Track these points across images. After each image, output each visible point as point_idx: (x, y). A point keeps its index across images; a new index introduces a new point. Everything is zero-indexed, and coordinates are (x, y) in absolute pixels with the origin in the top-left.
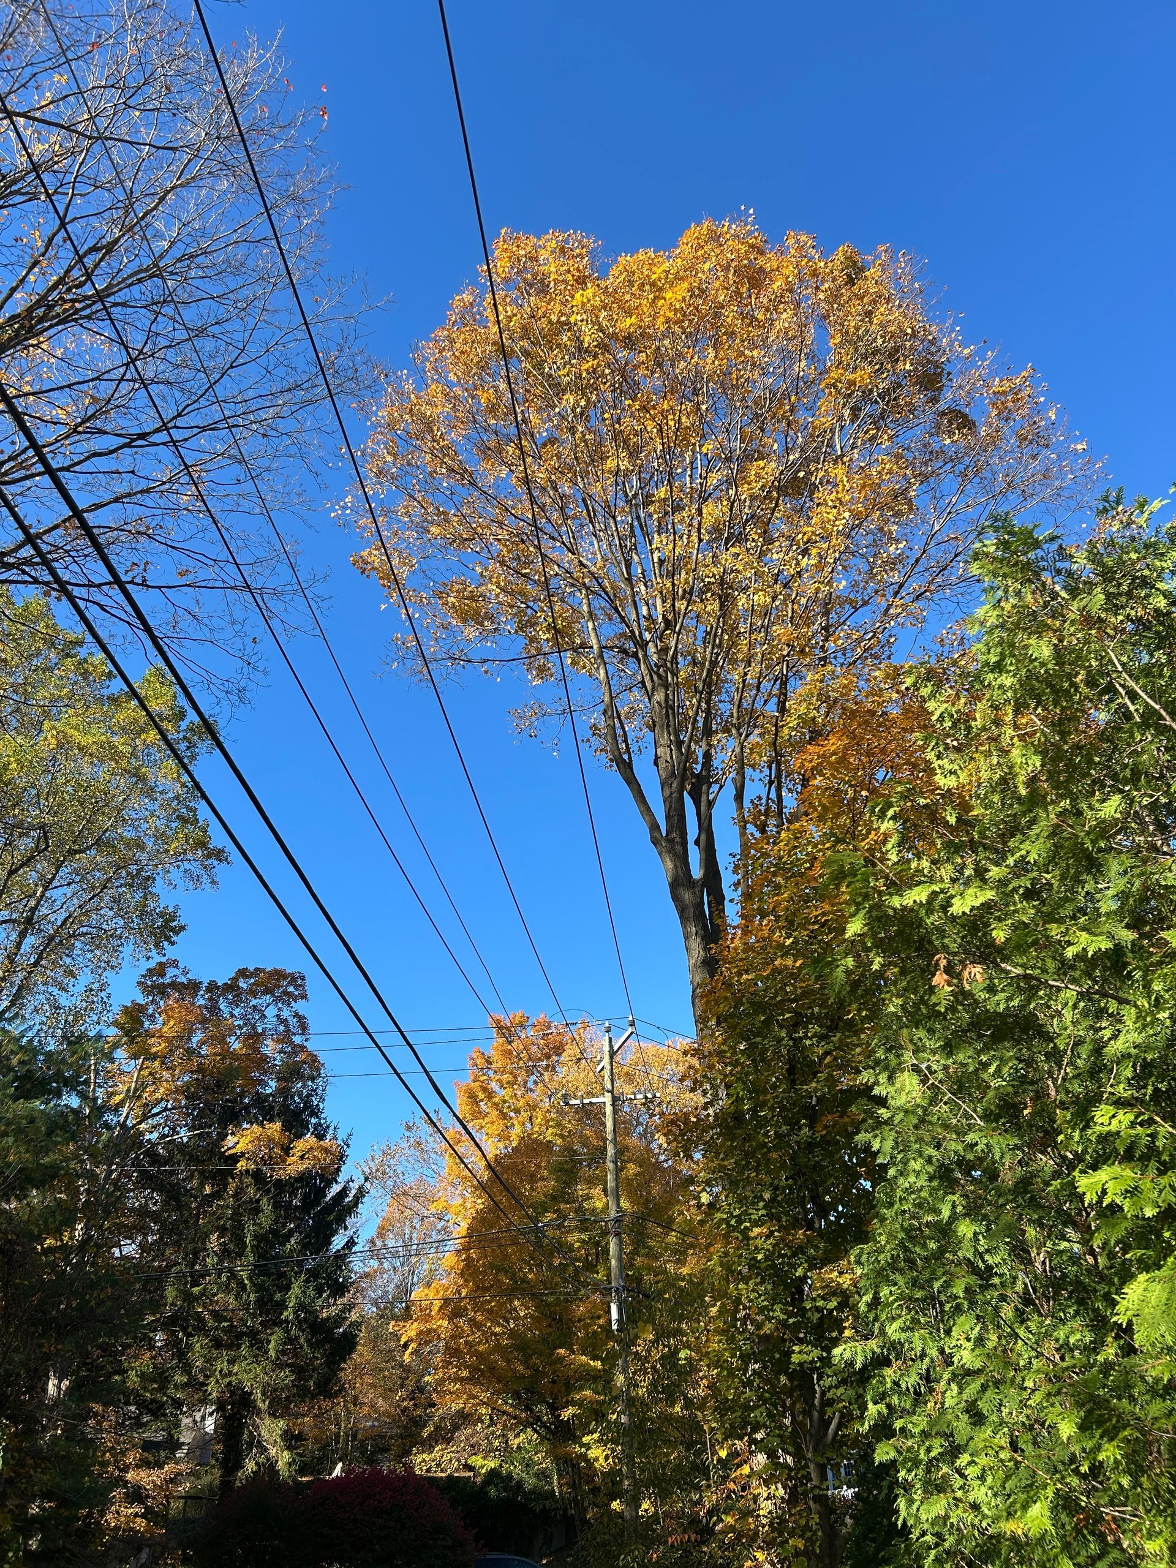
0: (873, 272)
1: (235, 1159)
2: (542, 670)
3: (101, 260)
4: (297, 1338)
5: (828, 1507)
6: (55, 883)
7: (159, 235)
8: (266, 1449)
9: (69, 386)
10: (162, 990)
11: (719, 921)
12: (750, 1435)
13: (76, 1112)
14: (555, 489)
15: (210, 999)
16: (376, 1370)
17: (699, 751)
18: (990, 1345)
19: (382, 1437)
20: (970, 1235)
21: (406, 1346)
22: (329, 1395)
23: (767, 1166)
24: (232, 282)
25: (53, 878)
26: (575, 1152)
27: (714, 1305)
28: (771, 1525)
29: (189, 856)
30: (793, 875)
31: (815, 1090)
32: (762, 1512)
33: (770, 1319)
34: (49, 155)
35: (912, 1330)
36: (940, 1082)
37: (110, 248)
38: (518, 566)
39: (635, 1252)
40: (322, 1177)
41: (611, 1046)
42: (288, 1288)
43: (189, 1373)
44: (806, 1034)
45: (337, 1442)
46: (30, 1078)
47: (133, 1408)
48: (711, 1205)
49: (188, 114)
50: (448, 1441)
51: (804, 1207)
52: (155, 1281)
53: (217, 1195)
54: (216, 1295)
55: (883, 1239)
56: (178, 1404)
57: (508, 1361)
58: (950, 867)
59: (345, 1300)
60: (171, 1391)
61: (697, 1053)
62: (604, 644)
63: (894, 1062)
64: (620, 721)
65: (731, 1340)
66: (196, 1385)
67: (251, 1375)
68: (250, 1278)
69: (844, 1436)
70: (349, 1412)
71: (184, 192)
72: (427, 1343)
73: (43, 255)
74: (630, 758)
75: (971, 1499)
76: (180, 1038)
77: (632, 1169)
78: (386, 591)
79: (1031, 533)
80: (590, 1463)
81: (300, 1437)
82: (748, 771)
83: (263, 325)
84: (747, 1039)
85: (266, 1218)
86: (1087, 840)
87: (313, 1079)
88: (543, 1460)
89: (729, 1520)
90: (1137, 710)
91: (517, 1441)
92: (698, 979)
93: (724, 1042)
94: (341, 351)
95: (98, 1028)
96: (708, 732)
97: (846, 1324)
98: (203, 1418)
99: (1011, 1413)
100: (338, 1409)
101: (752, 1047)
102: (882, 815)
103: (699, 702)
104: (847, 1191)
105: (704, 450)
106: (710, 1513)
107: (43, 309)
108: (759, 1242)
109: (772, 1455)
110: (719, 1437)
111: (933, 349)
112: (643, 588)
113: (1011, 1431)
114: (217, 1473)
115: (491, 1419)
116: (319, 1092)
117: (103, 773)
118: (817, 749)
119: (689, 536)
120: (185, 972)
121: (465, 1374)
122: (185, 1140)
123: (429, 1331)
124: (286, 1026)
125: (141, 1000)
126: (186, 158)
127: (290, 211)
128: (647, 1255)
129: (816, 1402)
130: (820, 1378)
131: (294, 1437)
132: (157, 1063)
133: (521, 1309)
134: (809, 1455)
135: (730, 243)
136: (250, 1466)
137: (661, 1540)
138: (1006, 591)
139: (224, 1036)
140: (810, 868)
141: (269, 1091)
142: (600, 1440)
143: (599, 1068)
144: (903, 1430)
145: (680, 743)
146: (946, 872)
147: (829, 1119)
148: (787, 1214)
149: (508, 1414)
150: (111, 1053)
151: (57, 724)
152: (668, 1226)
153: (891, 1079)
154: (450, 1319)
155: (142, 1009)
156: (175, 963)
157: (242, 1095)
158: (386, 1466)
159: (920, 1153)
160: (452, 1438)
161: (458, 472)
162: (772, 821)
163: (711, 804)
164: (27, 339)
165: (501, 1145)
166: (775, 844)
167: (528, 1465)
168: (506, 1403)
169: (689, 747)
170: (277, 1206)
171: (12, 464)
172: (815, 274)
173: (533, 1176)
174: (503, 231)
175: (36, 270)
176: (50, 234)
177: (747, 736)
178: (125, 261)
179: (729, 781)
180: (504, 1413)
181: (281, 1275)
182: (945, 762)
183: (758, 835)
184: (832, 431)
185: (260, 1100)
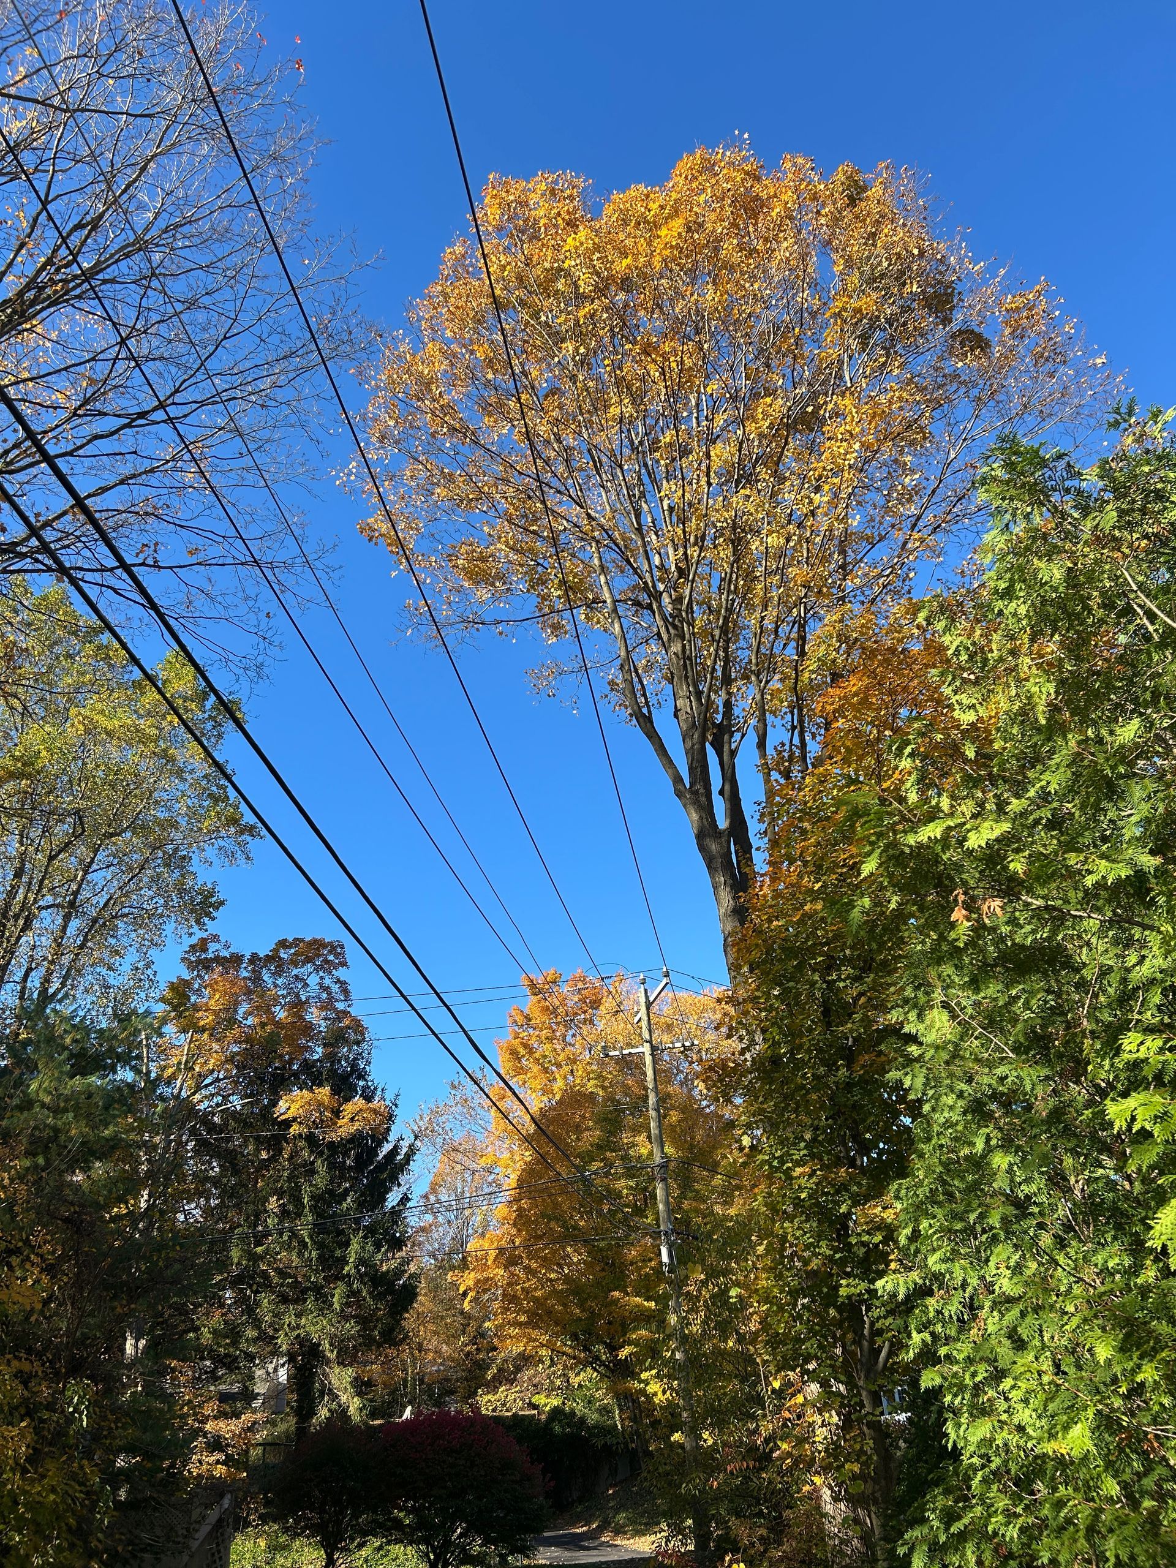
0: (875, 191)
1: (287, 1124)
2: (556, 628)
3: (87, 237)
4: (359, 1291)
5: (881, 1432)
6: (95, 866)
7: (142, 207)
8: (337, 1396)
9: (65, 369)
10: (206, 965)
11: (747, 870)
12: (802, 1366)
13: (131, 1086)
14: (559, 441)
15: (254, 971)
16: (437, 1318)
17: (719, 700)
18: (1028, 1272)
19: (447, 1380)
20: (1004, 1166)
21: (465, 1294)
22: (395, 1344)
23: (807, 1107)
24: (220, 250)
25: (92, 861)
26: (618, 1101)
27: (761, 1244)
28: (826, 1450)
29: (223, 833)
30: (820, 820)
31: (851, 1031)
32: (817, 1439)
33: (816, 1255)
34: (27, 132)
35: (952, 1260)
36: (971, 1017)
37: (95, 224)
38: (525, 523)
39: (682, 1196)
40: (373, 1137)
41: (647, 997)
42: (347, 1244)
43: (259, 1328)
44: (839, 976)
45: (405, 1387)
46: (84, 1055)
47: (208, 1363)
48: (752, 1147)
49: (163, 79)
50: (511, 1382)
51: (845, 1145)
52: (222, 1243)
53: (272, 1159)
54: (278, 1253)
55: (921, 1174)
56: (250, 1357)
57: (565, 1305)
58: (971, 803)
59: (403, 1254)
60: (243, 1345)
61: (730, 1000)
62: (618, 597)
63: (922, 999)
64: (638, 675)
65: (779, 1277)
66: (268, 1339)
67: (319, 1327)
68: (311, 1237)
69: (895, 1363)
70: (414, 1359)
71: (164, 160)
72: (485, 1291)
73: (29, 236)
74: (649, 712)
75: (1016, 1421)
76: (227, 1010)
77: (674, 1116)
78: (395, 558)
79: (1037, 452)
80: (649, 1398)
81: (369, 1384)
82: (769, 718)
83: (255, 292)
84: (780, 984)
85: (321, 1180)
86: (1106, 767)
87: (358, 1043)
88: (603, 1396)
89: (785, 1446)
90: (1156, 630)
91: (577, 1379)
92: (729, 928)
93: (758, 989)
94: (334, 313)
95: (146, 1004)
96: (727, 680)
97: (892, 1257)
98: (276, 1370)
99: (1053, 1337)
100: (404, 1356)
101: (785, 991)
102: (899, 753)
103: (717, 651)
104: (887, 1128)
105: (709, 390)
106: (767, 1441)
107: (33, 292)
108: (802, 1181)
109: (824, 1384)
110: (772, 1369)
111: (942, 268)
112: (654, 537)
113: (1054, 1355)
114: (293, 1420)
115: (552, 1359)
116: (365, 1055)
117: (132, 756)
118: (838, 691)
119: (698, 481)
120: (227, 946)
121: (523, 1318)
122: (239, 1107)
123: (487, 1279)
124: (329, 994)
125: (186, 975)
126: (164, 124)
127: (273, 171)
128: (694, 1199)
129: (866, 1332)
130: (868, 1310)
131: (364, 1383)
132: (206, 1036)
133: (575, 1255)
134: (861, 1383)
135: (725, 171)
136: (323, 1413)
137: (720, 1468)
138: (1014, 515)
139: (268, 1007)
140: (836, 812)
141: (316, 1057)
142: (658, 1376)
143: (636, 1019)
144: (948, 1357)
145: (699, 694)
146: (967, 808)
147: (865, 1058)
148: (829, 1153)
149: (568, 1355)
150: (160, 1028)
151: (82, 711)
152: (714, 1169)
153: (920, 1017)
154: (506, 1268)
155: (187, 984)
156: (215, 938)
157: (290, 1062)
158: (453, 1408)
159: (951, 1089)
160: (515, 1379)
161: (460, 431)
162: (797, 767)
163: (733, 753)
164: (21, 324)
165: (545, 1099)
166: (800, 789)
167: (590, 1402)
168: (565, 1344)
169: (709, 696)
170: (332, 1166)
171: (16, 452)
172: (815, 197)
173: (578, 1127)
174: (491, 177)
175: (23, 251)
176: (34, 214)
177: (767, 682)
178: (112, 237)
179: (751, 728)
180: (564, 1353)
181: (340, 1233)
182: (963, 698)
183: (782, 781)
184: (841, 362)
185: (307, 1066)
